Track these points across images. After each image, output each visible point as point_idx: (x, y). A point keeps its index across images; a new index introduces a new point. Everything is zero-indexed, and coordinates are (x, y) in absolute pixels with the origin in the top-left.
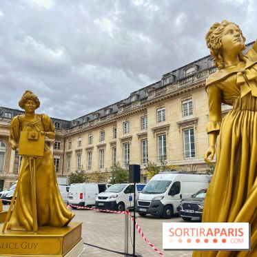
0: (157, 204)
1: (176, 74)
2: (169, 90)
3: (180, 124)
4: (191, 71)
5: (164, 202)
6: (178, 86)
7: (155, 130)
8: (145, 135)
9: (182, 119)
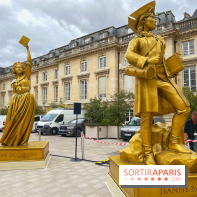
0: (47, 127)
1: (79, 41)
2: (73, 52)
3: (79, 77)
4: (88, 40)
5: (51, 126)
6: (78, 51)
7: (63, 80)
8: (57, 82)
9: (80, 74)
